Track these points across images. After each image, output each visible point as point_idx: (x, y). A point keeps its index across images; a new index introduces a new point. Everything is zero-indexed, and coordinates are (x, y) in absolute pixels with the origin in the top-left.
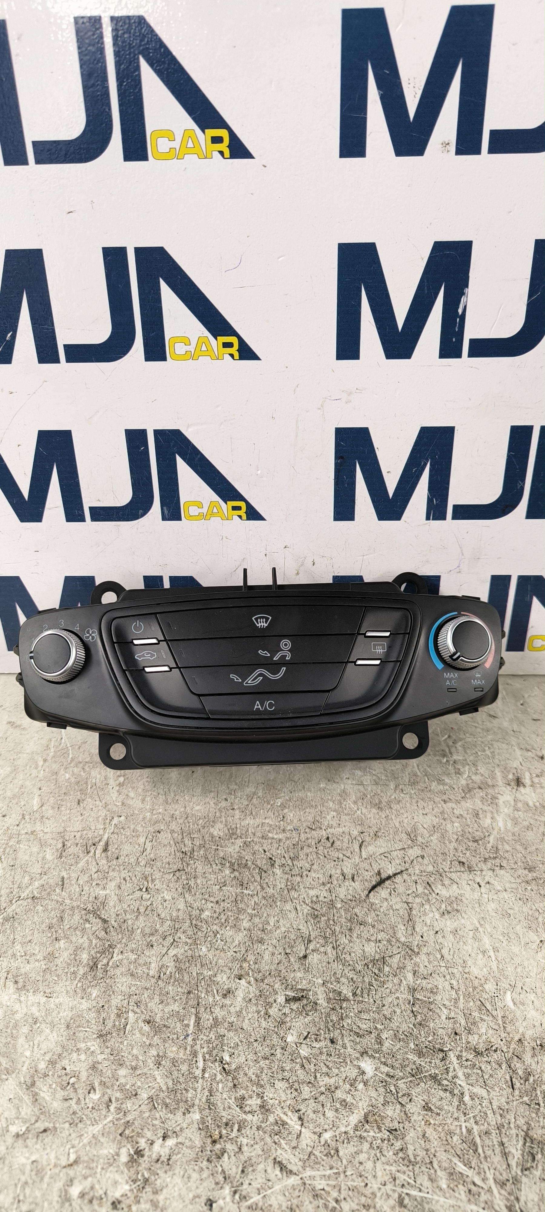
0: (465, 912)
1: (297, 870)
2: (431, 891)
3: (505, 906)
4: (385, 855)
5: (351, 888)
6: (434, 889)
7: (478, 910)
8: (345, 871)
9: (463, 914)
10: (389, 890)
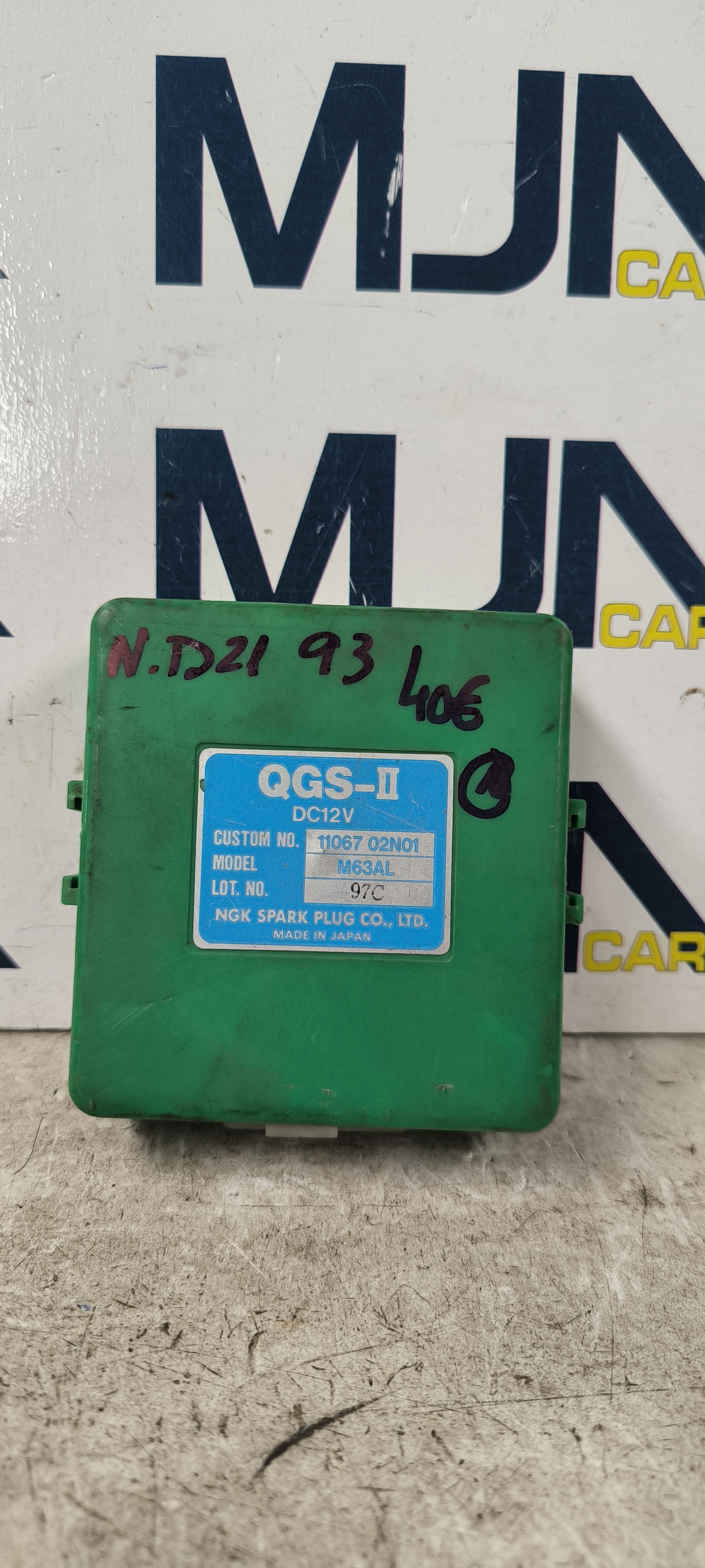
0: (541, 1510)
1: (66, 1407)
2: (443, 1456)
3: (655, 1489)
4: (316, 1364)
5: (214, 1454)
6: (451, 1448)
7: (578, 1502)
8: (202, 1407)
9: (537, 1517)
10: (323, 1456)
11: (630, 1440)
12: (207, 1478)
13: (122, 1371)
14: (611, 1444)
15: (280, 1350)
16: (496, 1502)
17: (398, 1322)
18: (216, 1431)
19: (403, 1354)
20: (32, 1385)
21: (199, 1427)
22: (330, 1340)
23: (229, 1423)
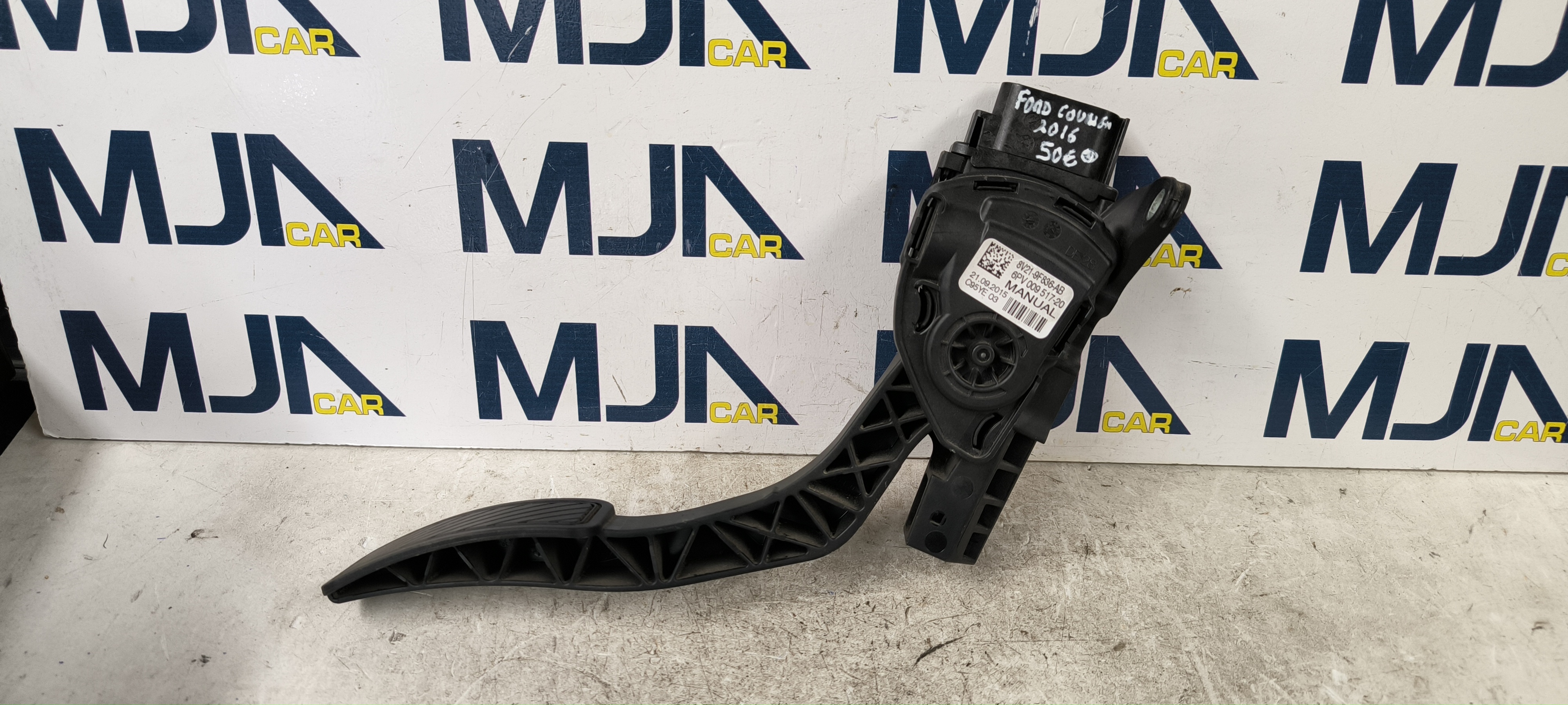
11: (1068, 660)
12: (895, 665)
13: (853, 621)
14: (1060, 661)
15: (919, 615)
16: (1011, 680)
17: (969, 605)
18: (896, 647)
19: (971, 619)
20: (816, 625)
21: (889, 645)
22: (940, 612)
23: (901, 644)
